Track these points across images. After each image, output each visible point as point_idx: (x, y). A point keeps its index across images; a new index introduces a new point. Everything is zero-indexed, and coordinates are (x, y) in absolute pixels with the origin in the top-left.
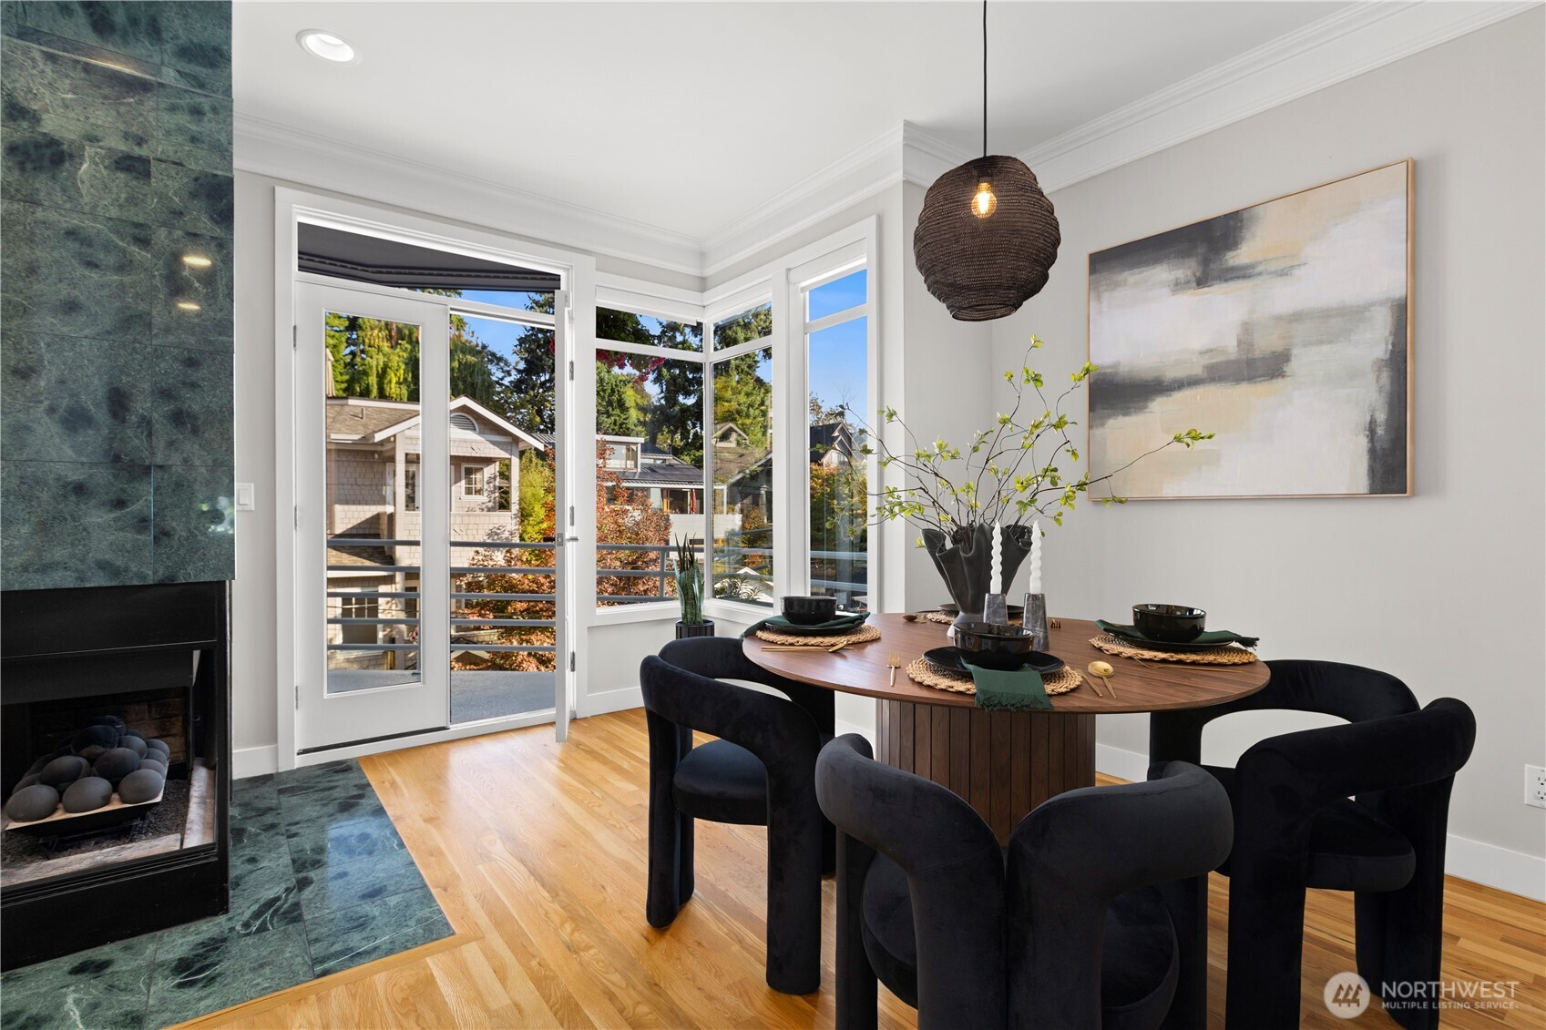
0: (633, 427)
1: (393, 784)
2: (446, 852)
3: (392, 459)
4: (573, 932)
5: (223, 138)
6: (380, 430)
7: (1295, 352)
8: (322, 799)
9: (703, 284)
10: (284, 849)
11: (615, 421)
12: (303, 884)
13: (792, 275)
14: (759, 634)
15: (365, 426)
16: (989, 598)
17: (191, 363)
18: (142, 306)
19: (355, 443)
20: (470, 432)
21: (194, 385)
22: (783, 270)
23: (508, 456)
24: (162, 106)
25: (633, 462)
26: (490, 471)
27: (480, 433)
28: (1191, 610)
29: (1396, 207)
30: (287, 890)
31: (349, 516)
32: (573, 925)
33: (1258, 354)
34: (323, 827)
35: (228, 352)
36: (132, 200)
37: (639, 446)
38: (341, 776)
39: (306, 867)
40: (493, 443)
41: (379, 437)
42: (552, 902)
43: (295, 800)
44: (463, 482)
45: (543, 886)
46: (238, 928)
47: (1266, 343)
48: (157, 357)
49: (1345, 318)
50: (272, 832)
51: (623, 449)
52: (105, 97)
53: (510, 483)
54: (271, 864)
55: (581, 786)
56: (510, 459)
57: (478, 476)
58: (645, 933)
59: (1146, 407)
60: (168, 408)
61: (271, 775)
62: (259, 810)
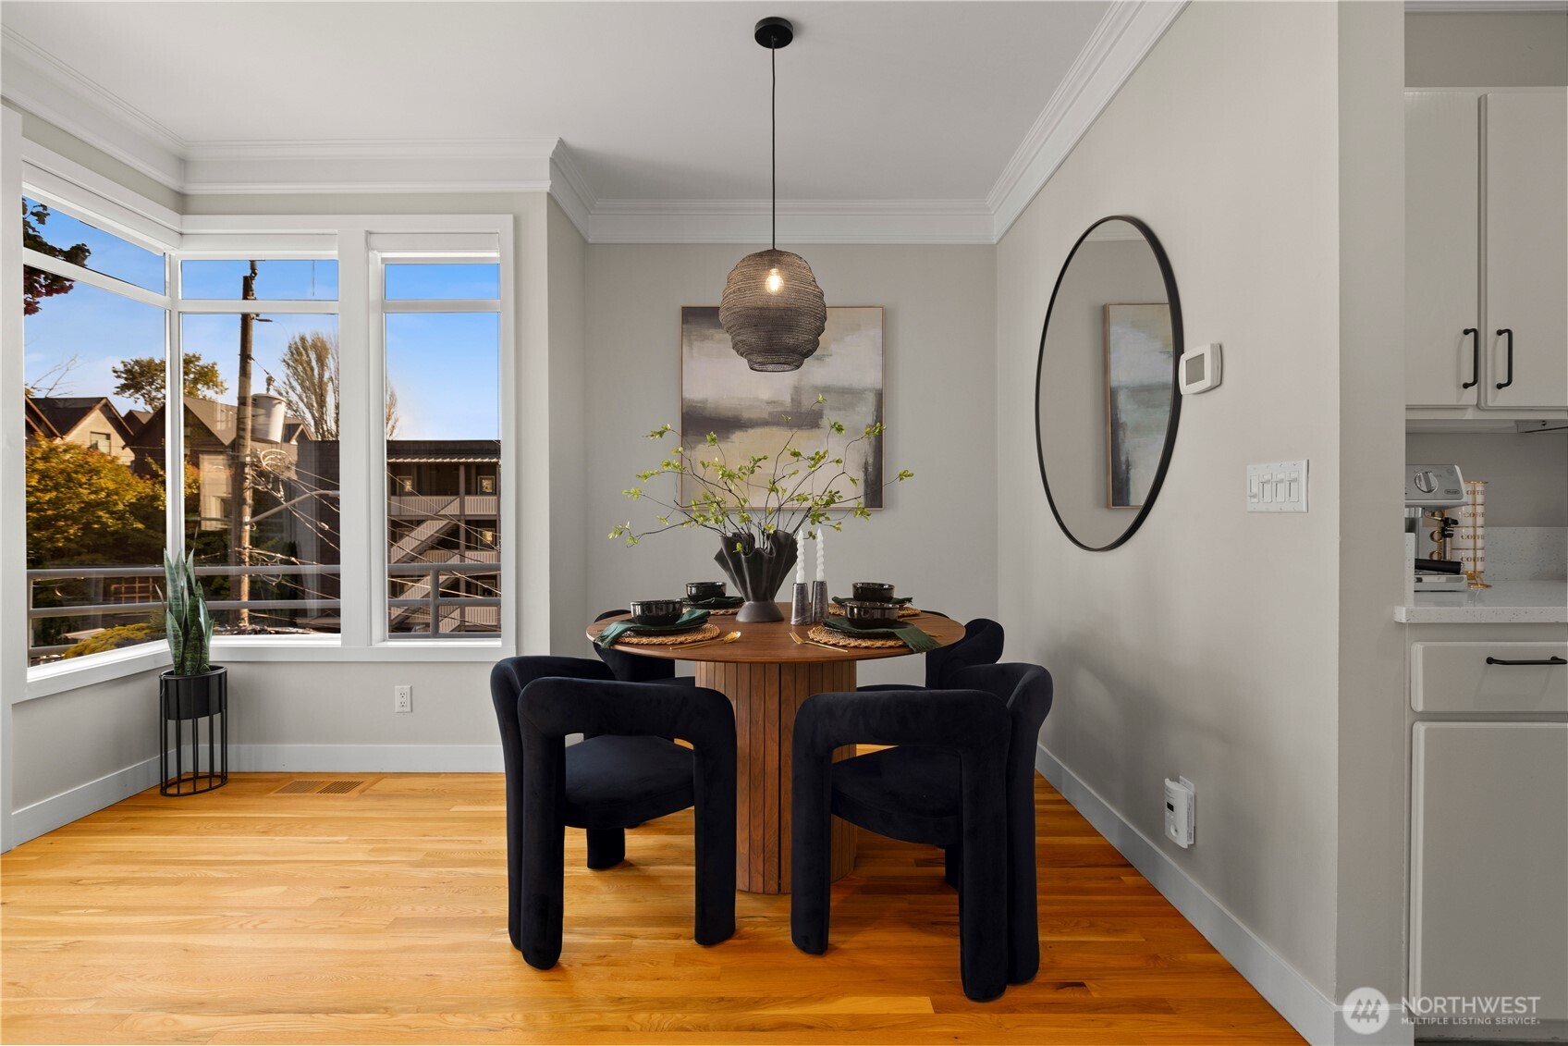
7: (825, 412)
9: (183, 204)
22: (361, 232)
28: (882, 585)
29: (877, 332)
33: (803, 410)
47: (807, 403)
49: (847, 395)
59: (728, 438)
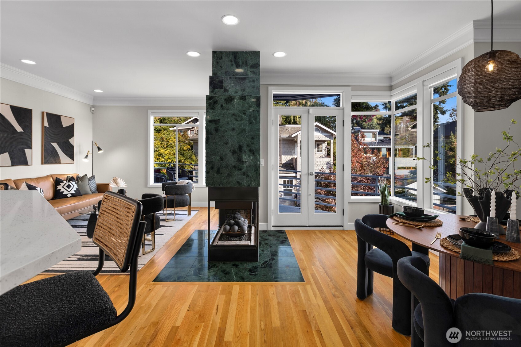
0: (375, 126)
1: (293, 239)
2: (304, 261)
3: (297, 142)
4: (335, 292)
5: (259, 86)
6: (293, 134)
8: (277, 239)
9: (391, 88)
10: (269, 250)
11: (368, 124)
12: (273, 259)
13: (425, 83)
14: (394, 217)
15: (290, 133)
16: (489, 219)
17: (253, 138)
18: (245, 127)
19: (287, 138)
20: (318, 133)
21: (253, 143)
22: (421, 82)
23: (330, 140)
24: (248, 82)
25: (375, 139)
26: (325, 145)
27: (321, 133)
30: (269, 260)
31: (286, 159)
32: (335, 290)
34: (277, 246)
35: (259, 135)
36: (243, 105)
37: (377, 133)
38: (281, 234)
39: (273, 255)
40: (325, 136)
41: (293, 136)
42: (330, 282)
43: (272, 238)
44: (316, 148)
45: (328, 277)
46: (260, 265)
48: (247, 138)
50: (267, 245)
51: (371, 134)
52: (238, 83)
53: (331, 147)
54: (266, 253)
55: (343, 252)
56: (330, 141)
57: (321, 146)
58: (356, 299)
60: (249, 149)
61: (267, 231)
62: (264, 239)
